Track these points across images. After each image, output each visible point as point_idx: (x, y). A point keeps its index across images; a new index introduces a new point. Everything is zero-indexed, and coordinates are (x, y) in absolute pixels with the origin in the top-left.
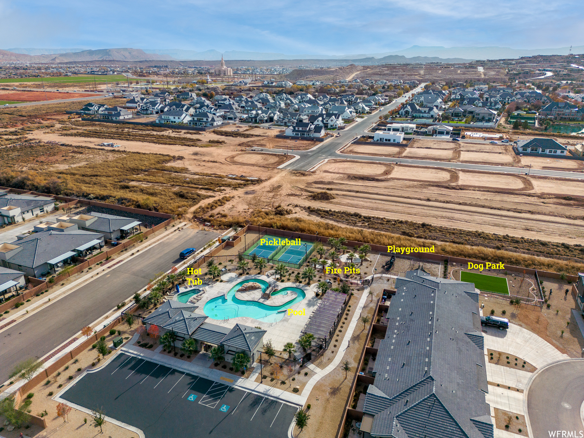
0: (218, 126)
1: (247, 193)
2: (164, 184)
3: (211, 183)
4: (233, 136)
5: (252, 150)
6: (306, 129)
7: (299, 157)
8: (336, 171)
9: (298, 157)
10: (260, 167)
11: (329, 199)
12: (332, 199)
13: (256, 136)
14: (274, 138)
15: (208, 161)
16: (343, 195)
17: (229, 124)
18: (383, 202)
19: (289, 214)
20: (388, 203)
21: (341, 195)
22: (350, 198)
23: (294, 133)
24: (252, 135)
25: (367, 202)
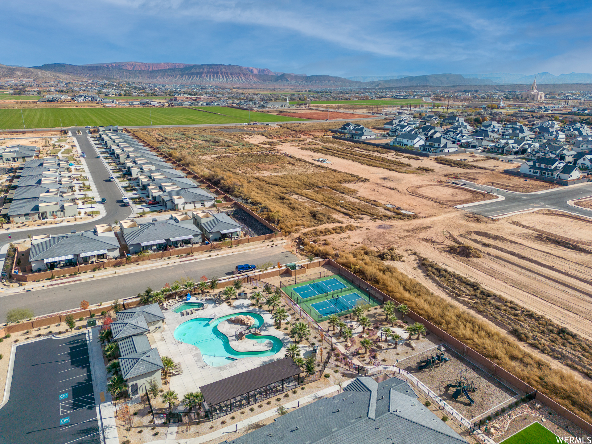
0: (449, 153)
1: (380, 227)
2: (318, 202)
3: (359, 209)
4: (451, 166)
5: (453, 183)
6: (550, 167)
7: (504, 199)
8: (531, 225)
9: (501, 198)
10: (435, 202)
11: (470, 257)
12: (474, 257)
13: (480, 168)
14: (501, 173)
15: (388, 188)
16: (497, 257)
17: (465, 152)
18: (547, 281)
19: (394, 260)
20: (554, 284)
21: (493, 256)
22: (503, 263)
23: (532, 170)
24: (475, 167)
25: (521, 274)
